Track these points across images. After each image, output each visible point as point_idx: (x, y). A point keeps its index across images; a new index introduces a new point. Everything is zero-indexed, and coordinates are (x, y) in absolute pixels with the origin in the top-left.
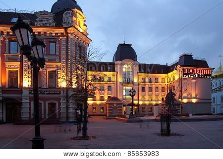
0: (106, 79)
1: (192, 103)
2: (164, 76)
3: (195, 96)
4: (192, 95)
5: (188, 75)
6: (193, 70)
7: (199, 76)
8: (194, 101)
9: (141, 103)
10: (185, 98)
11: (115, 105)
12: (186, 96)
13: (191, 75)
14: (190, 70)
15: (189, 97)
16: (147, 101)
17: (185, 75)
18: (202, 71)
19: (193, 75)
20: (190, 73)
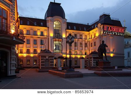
1: (110, 57)
2: (87, 33)
3: (112, 51)
4: (110, 50)
5: (107, 32)
6: (111, 28)
7: (115, 34)
13: (109, 33)
14: (108, 27)
17: (105, 32)
18: (117, 29)
19: (111, 33)
20: (108, 30)
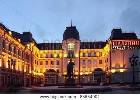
0: (55, 55)
1: (120, 73)
2: (101, 50)
3: (123, 66)
4: (120, 65)
5: (117, 48)
6: (121, 42)
7: (127, 48)
8: (122, 71)
9: (81, 74)
10: (113, 68)
11: (50, 76)
12: (114, 66)
13: (119, 48)
14: (118, 42)
15: (117, 67)
16: (87, 72)
17: (113, 48)
18: (130, 42)
19: (121, 47)
20: (118, 45)
